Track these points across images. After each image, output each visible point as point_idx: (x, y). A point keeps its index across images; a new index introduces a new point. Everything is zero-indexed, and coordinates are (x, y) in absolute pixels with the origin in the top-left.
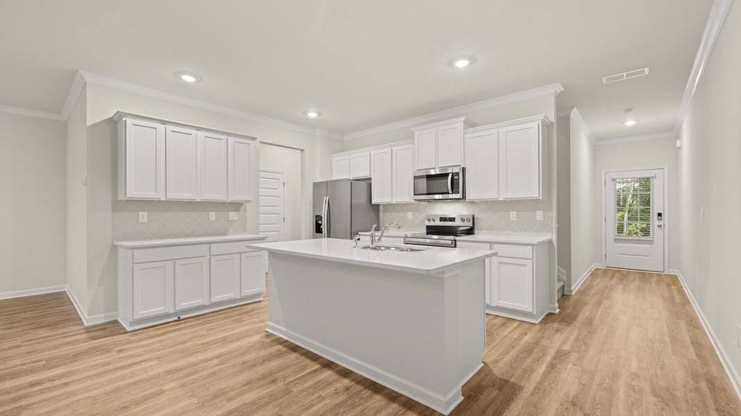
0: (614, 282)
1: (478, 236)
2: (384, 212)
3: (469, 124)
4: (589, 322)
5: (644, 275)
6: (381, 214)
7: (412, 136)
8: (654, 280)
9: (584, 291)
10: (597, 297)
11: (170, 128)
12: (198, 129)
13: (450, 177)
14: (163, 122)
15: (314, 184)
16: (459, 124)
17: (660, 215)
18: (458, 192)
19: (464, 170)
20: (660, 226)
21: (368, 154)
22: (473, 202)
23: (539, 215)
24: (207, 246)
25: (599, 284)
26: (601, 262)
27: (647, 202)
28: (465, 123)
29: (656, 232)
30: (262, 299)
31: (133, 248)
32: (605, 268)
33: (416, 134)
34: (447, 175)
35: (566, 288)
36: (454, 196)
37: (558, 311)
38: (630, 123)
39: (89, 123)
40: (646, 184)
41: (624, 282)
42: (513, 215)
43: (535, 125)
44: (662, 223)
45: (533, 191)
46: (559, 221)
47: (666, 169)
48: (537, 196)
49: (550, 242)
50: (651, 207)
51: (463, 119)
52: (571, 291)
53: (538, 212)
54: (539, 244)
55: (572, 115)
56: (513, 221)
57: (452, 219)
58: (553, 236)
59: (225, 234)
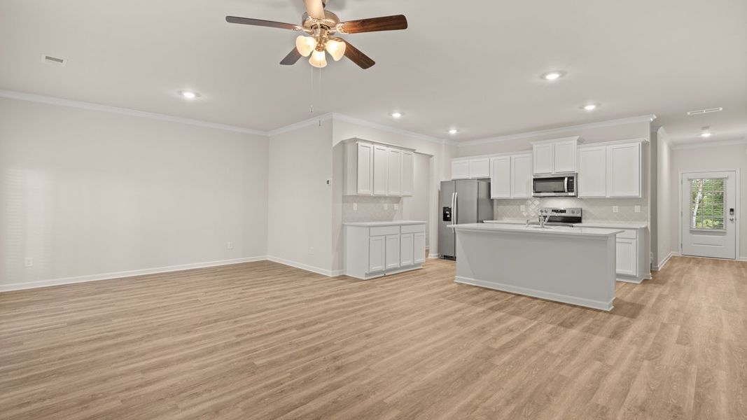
0: (691, 264)
1: (584, 223)
2: (498, 205)
3: (580, 142)
4: (677, 284)
5: (717, 261)
6: (495, 207)
7: (532, 149)
8: (726, 265)
9: (667, 269)
10: (679, 273)
11: (376, 146)
12: (388, 146)
13: (566, 179)
14: (373, 143)
15: (442, 182)
16: (574, 141)
17: (732, 210)
18: (573, 191)
19: (577, 174)
20: (732, 220)
21: (487, 159)
22: (581, 199)
23: (637, 209)
24: (399, 227)
25: (677, 266)
26: (678, 251)
27: (720, 198)
28: (578, 140)
29: (729, 226)
30: (421, 267)
31: (370, 227)
32: (680, 255)
33: (535, 147)
34: (563, 178)
35: (653, 266)
36: (570, 194)
37: (651, 278)
38: (706, 135)
39: (334, 145)
40: (721, 183)
41: (700, 265)
42: (615, 209)
43: (637, 145)
44: (734, 217)
45: (636, 192)
46: (652, 215)
47: (738, 171)
48: (638, 195)
49: (646, 228)
50: (724, 204)
51: (577, 137)
52: (658, 268)
53: (636, 207)
54: (641, 229)
55: (659, 132)
56: (615, 213)
57: (564, 211)
58: (648, 224)
59: (391, 220)
